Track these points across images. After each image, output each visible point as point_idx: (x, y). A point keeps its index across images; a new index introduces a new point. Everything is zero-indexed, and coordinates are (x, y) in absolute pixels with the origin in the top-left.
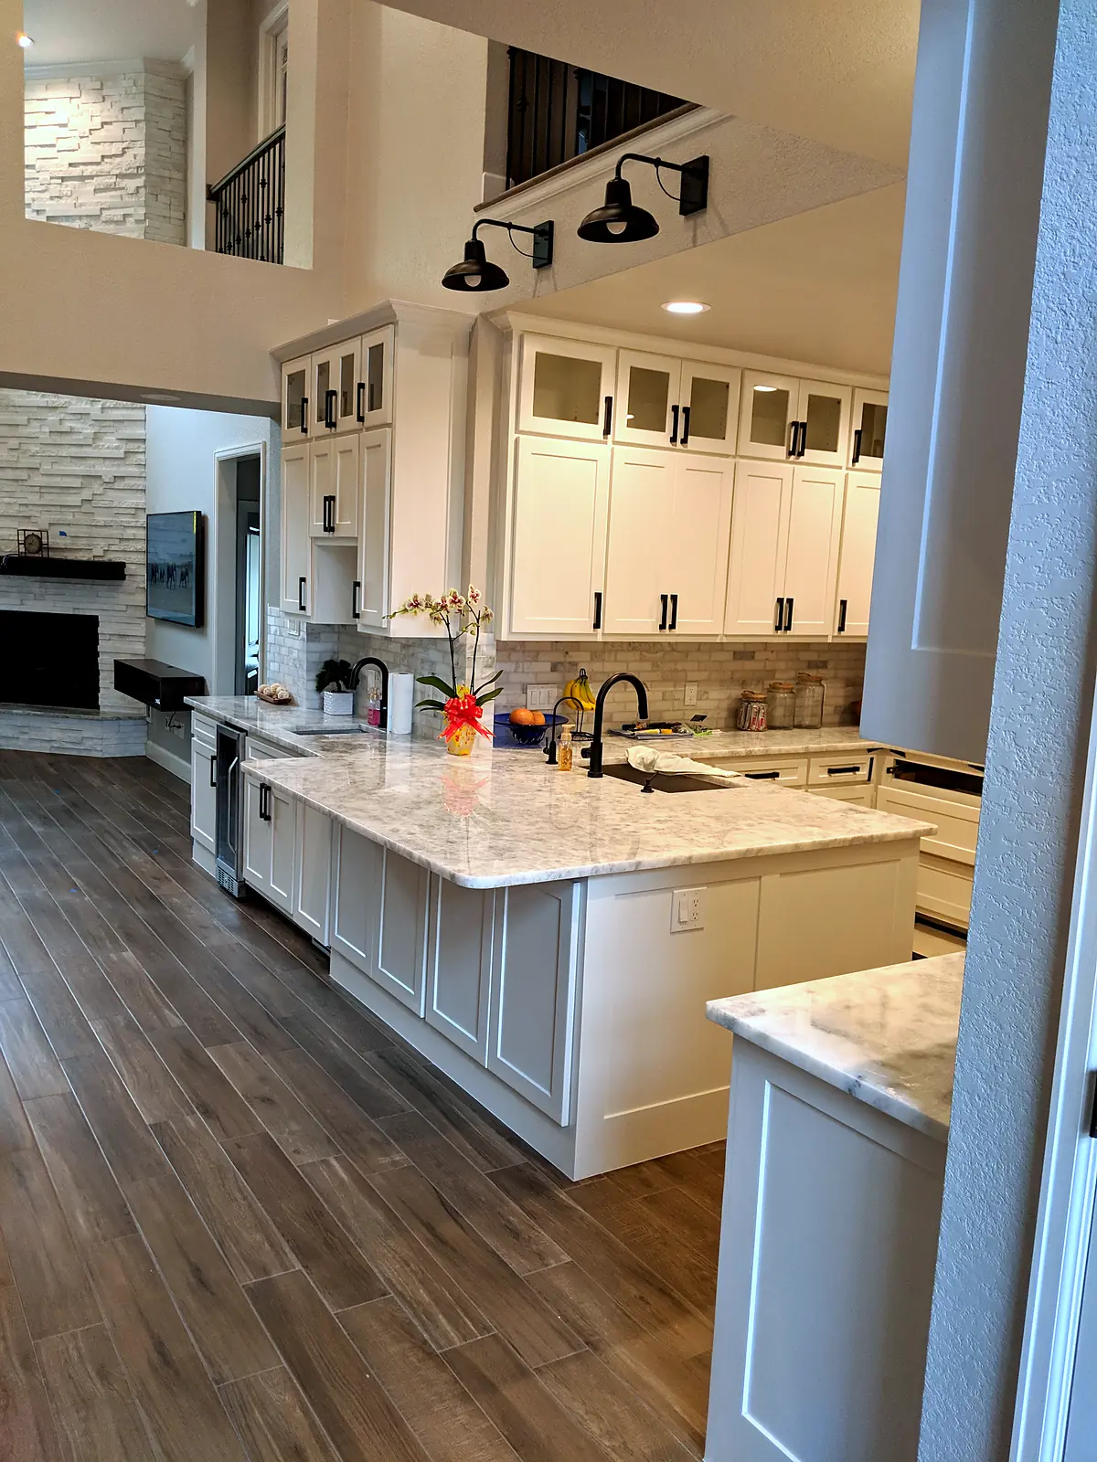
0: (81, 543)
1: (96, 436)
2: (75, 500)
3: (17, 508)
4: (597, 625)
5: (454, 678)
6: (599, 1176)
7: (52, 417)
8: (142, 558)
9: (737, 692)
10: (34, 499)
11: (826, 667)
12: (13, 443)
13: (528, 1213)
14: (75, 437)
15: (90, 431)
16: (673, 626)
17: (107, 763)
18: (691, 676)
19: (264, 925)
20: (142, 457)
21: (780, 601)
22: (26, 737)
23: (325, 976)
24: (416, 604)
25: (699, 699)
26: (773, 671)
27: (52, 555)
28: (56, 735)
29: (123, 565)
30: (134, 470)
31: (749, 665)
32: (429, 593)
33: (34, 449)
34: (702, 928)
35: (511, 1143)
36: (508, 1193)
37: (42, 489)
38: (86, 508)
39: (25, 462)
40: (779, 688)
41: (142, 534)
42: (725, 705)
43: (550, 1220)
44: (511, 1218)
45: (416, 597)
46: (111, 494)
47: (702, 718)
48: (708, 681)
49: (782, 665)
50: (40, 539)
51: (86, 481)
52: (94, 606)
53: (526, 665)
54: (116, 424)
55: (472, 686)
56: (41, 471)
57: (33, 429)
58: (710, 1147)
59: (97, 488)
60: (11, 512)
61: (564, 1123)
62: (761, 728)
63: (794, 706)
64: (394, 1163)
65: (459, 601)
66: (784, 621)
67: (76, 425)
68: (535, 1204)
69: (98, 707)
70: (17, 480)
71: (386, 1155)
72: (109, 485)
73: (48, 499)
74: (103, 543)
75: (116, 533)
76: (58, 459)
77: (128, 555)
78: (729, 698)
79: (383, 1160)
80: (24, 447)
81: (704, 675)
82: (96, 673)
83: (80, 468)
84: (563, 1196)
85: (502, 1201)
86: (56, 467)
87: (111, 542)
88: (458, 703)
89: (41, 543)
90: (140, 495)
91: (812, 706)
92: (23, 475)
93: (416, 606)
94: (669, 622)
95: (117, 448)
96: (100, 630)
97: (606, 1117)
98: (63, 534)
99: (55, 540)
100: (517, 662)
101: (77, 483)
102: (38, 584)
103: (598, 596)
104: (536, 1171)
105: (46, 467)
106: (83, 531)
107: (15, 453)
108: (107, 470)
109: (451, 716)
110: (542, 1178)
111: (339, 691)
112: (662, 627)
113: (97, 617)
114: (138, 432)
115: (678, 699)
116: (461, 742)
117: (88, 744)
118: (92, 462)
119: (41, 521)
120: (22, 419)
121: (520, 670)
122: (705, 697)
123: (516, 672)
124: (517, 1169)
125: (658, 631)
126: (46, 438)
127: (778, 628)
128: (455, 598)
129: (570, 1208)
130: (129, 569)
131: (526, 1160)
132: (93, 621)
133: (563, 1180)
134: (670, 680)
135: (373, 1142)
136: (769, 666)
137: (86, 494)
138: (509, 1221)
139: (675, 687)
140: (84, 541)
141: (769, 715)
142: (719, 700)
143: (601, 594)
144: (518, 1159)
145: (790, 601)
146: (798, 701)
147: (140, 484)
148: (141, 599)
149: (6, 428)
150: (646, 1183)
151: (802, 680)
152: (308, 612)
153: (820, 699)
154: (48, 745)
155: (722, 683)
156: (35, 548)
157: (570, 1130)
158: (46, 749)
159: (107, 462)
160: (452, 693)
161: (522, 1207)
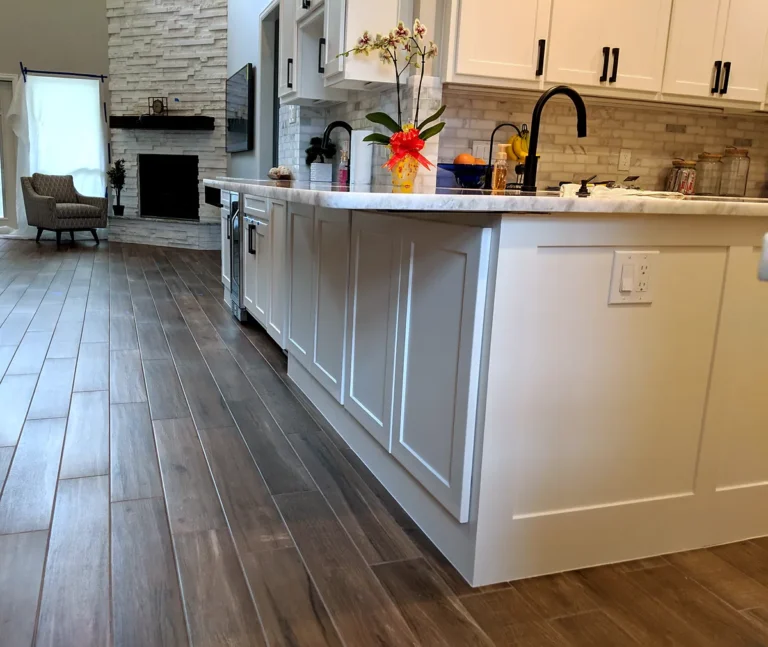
0: (188, 106)
1: (197, 30)
2: (184, 76)
3: (150, 84)
4: (539, 72)
5: (399, 113)
6: (505, 585)
7: (171, 19)
8: (223, 114)
9: (668, 162)
10: (160, 77)
11: (751, 146)
12: (147, 39)
13: (411, 622)
14: (184, 31)
15: (192, 26)
16: (613, 79)
17: (200, 253)
18: (625, 143)
19: (252, 339)
20: (225, 42)
21: (718, 64)
22: (154, 236)
23: (282, 375)
24: (366, 41)
25: (632, 165)
26: (703, 145)
27: (170, 114)
28: (171, 235)
29: (213, 119)
30: (221, 52)
31: (680, 138)
32: (379, 33)
33: (160, 42)
34: (650, 304)
35: (408, 534)
36: (392, 594)
37: (166, 70)
38: (191, 81)
39: (155, 52)
40: (707, 157)
41: (223, 97)
42: (655, 173)
43: (435, 635)
44: (387, 626)
45: (366, 34)
46: (206, 70)
47: (635, 178)
48: (641, 149)
49: (710, 140)
50: (162, 103)
51: (190, 62)
52: (197, 149)
53: (473, 122)
54: (209, 20)
55: (416, 121)
56: (164, 58)
57: (159, 29)
58: (643, 563)
59: (198, 66)
60: (147, 87)
61: (464, 519)
62: (690, 192)
63: (720, 178)
64: (276, 543)
65: (405, 33)
66: (720, 84)
67: (184, 23)
68: (422, 612)
69: (198, 218)
70: (149, 65)
71: (272, 533)
72: (204, 64)
73: (169, 76)
74: (201, 105)
75: (208, 97)
76: (172, 48)
77: (215, 113)
78: (660, 167)
79: (266, 539)
80: (154, 42)
81: (637, 144)
82: (197, 194)
83: (187, 54)
84: (457, 604)
85: (383, 603)
86: (172, 54)
87: (206, 104)
88: (402, 136)
89: (163, 106)
90: (224, 69)
91: (736, 181)
92: (153, 61)
93: (366, 42)
94: (609, 74)
95: (210, 37)
96: (199, 165)
97: (515, 517)
98: (177, 100)
99: (171, 105)
100: (464, 119)
101: (185, 64)
102: (162, 136)
103: (542, 43)
104: (430, 568)
105: (167, 55)
106: (189, 97)
107: (148, 46)
108: (203, 53)
109: (394, 147)
110: (436, 578)
111: (322, 162)
112: (603, 79)
113: (197, 157)
114: (222, 24)
115: (613, 164)
116: (404, 174)
117: (190, 241)
118: (194, 48)
119: (164, 91)
120: (152, 22)
121: (467, 126)
122: (638, 164)
123: (463, 127)
124: (410, 566)
125: (598, 83)
126: (166, 34)
127: (714, 91)
128: (401, 29)
129: (463, 622)
130: (217, 122)
131: (422, 556)
132: (194, 160)
133: (459, 584)
134: (607, 146)
135: (263, 518)
136: (699, 140)
137: (191, 71)
138: (383, 631)
139: (610, 152)
140: (189, 104)
141: (698, 180)
142: (651, 168)
143: (544, 41)
144: (412, 552)
145: (728, 65)
146: (724, 175)
147: (223, 61)
148: (223, 143)
149: (143, 30)
150: (563, 601)
151: (728, 154)
152: (294, 89)
153: (744, 174)
154: (167, 242)
155: (655, 153)
156: (159, 109)
157: (470, 528)
158: (165, 244)
159: (204, 48)
160: (397, 128)
161: (403, 613)
